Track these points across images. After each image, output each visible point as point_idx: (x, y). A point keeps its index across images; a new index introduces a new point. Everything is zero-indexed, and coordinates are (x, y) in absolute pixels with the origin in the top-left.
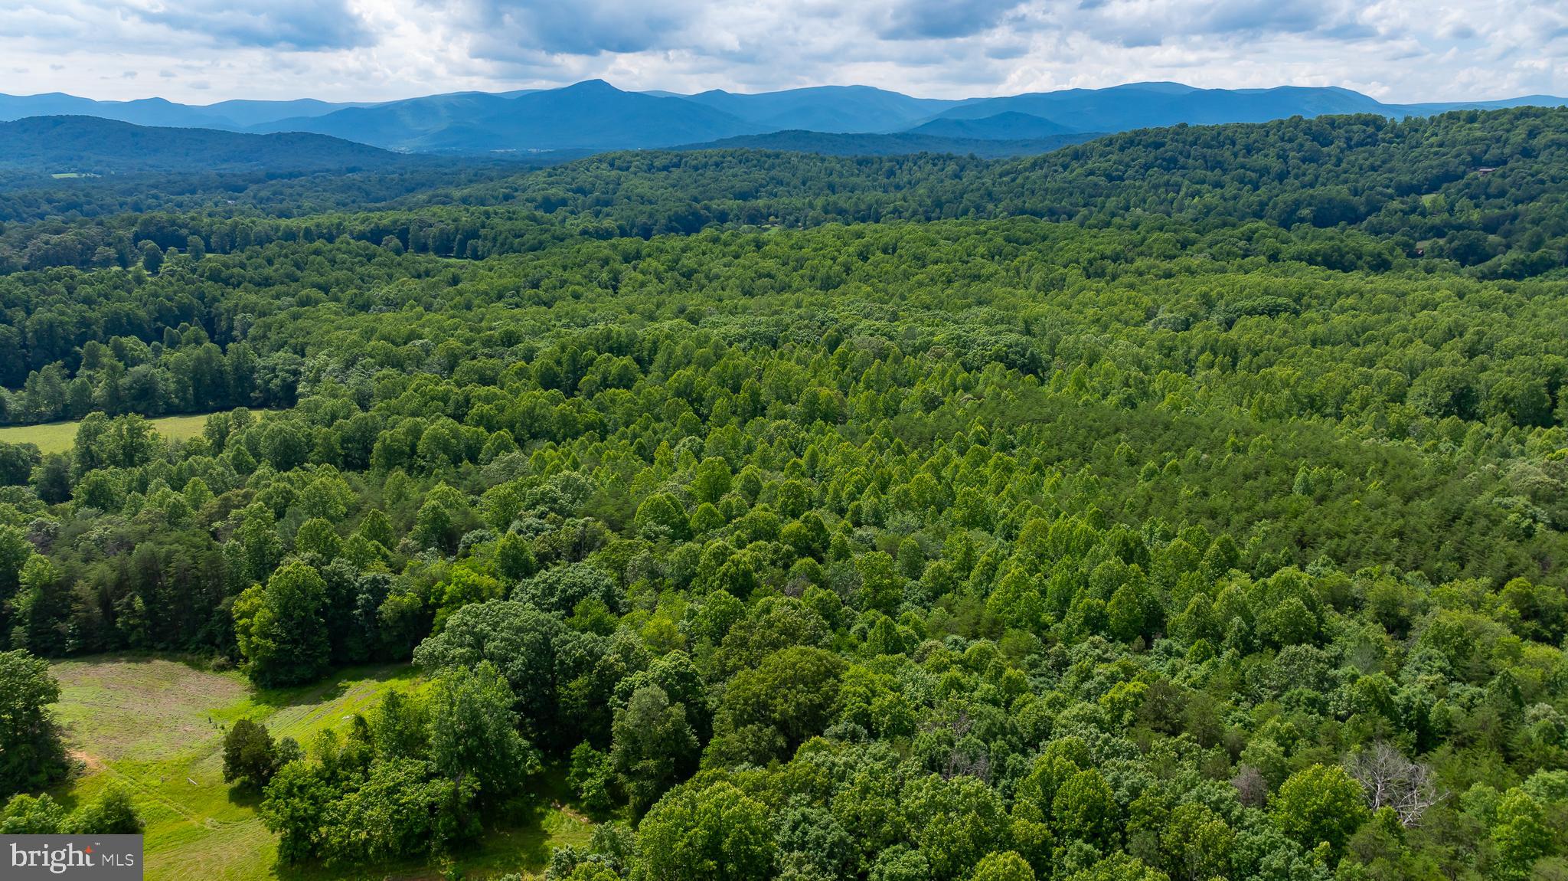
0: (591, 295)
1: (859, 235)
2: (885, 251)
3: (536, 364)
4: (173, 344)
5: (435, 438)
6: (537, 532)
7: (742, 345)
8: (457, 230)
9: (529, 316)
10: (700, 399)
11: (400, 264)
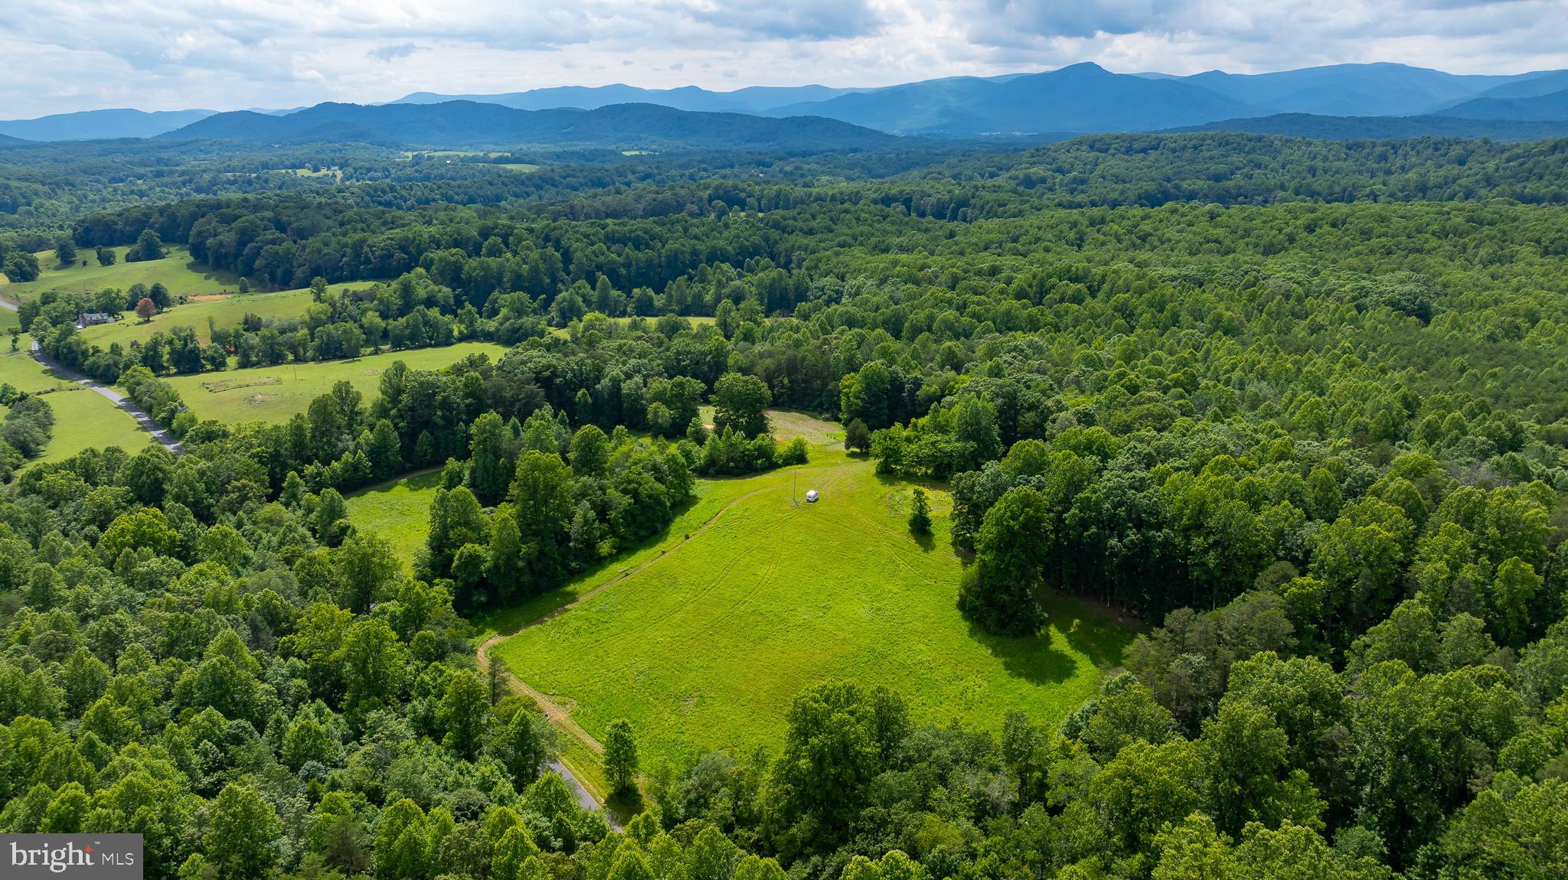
0: (1059, 249)
1: (1312, 211)
2: (1334, 225)
3: (1014, 286)
4: (751, 270)
5: (944, 321)
6: (1010, 364)
7: (1174, 284)
8: (951, 200)
9: (1007, 261)
10: (1131, 315)
11: (907, 224)
